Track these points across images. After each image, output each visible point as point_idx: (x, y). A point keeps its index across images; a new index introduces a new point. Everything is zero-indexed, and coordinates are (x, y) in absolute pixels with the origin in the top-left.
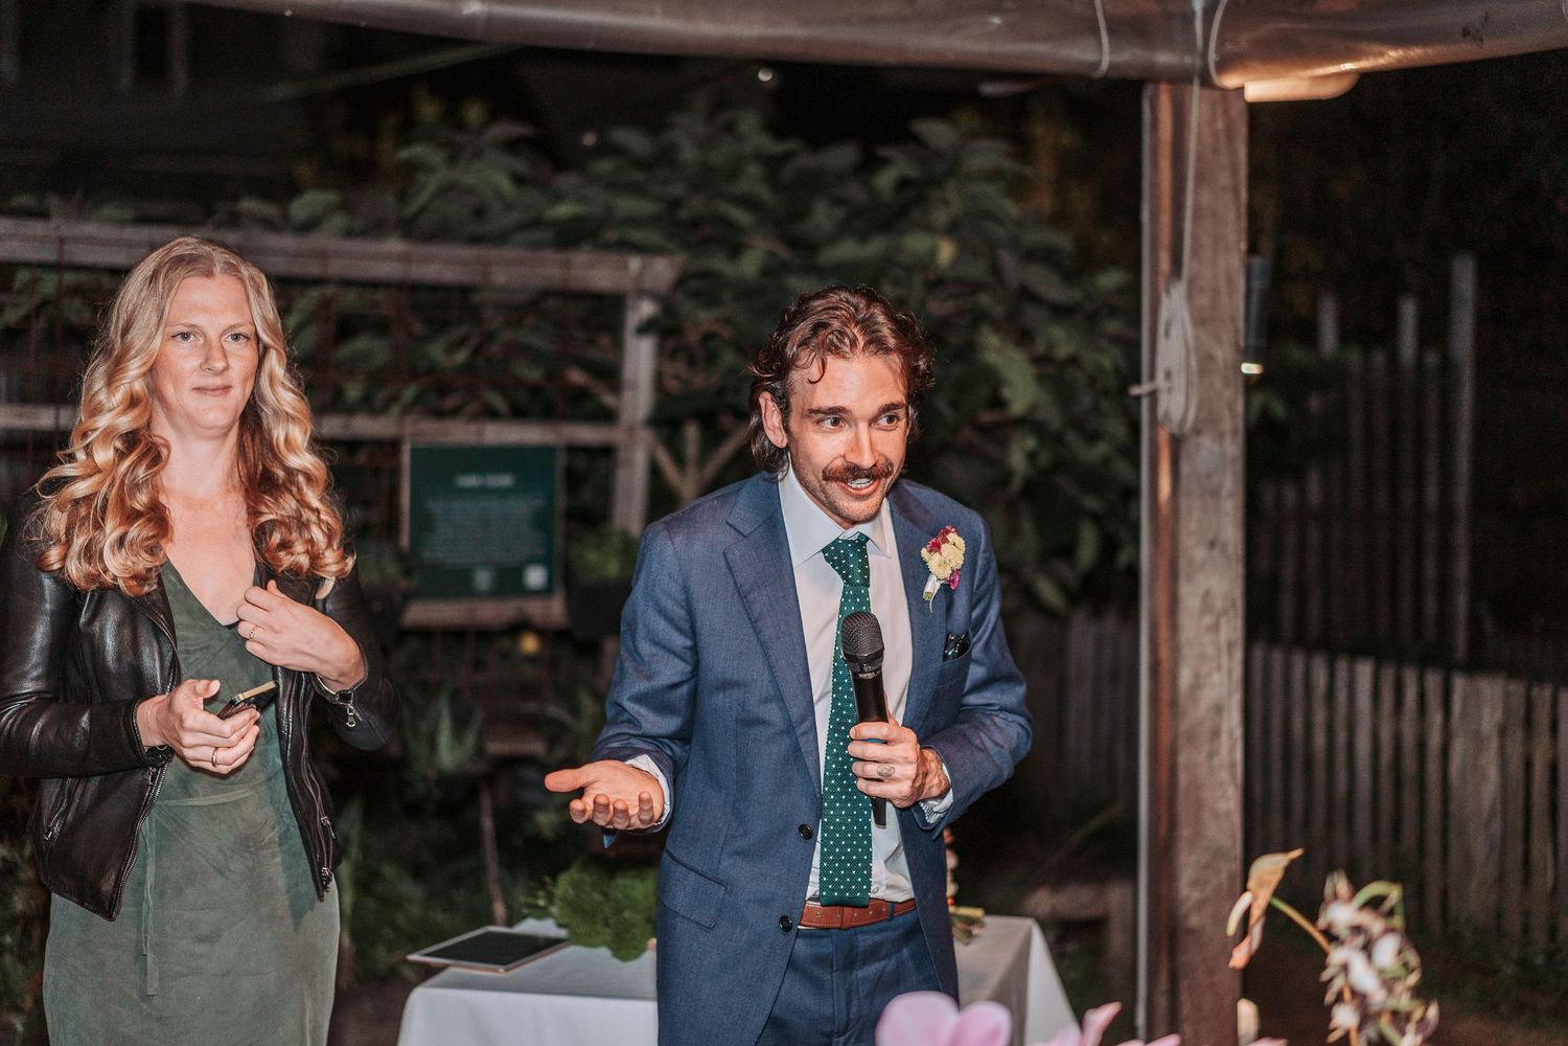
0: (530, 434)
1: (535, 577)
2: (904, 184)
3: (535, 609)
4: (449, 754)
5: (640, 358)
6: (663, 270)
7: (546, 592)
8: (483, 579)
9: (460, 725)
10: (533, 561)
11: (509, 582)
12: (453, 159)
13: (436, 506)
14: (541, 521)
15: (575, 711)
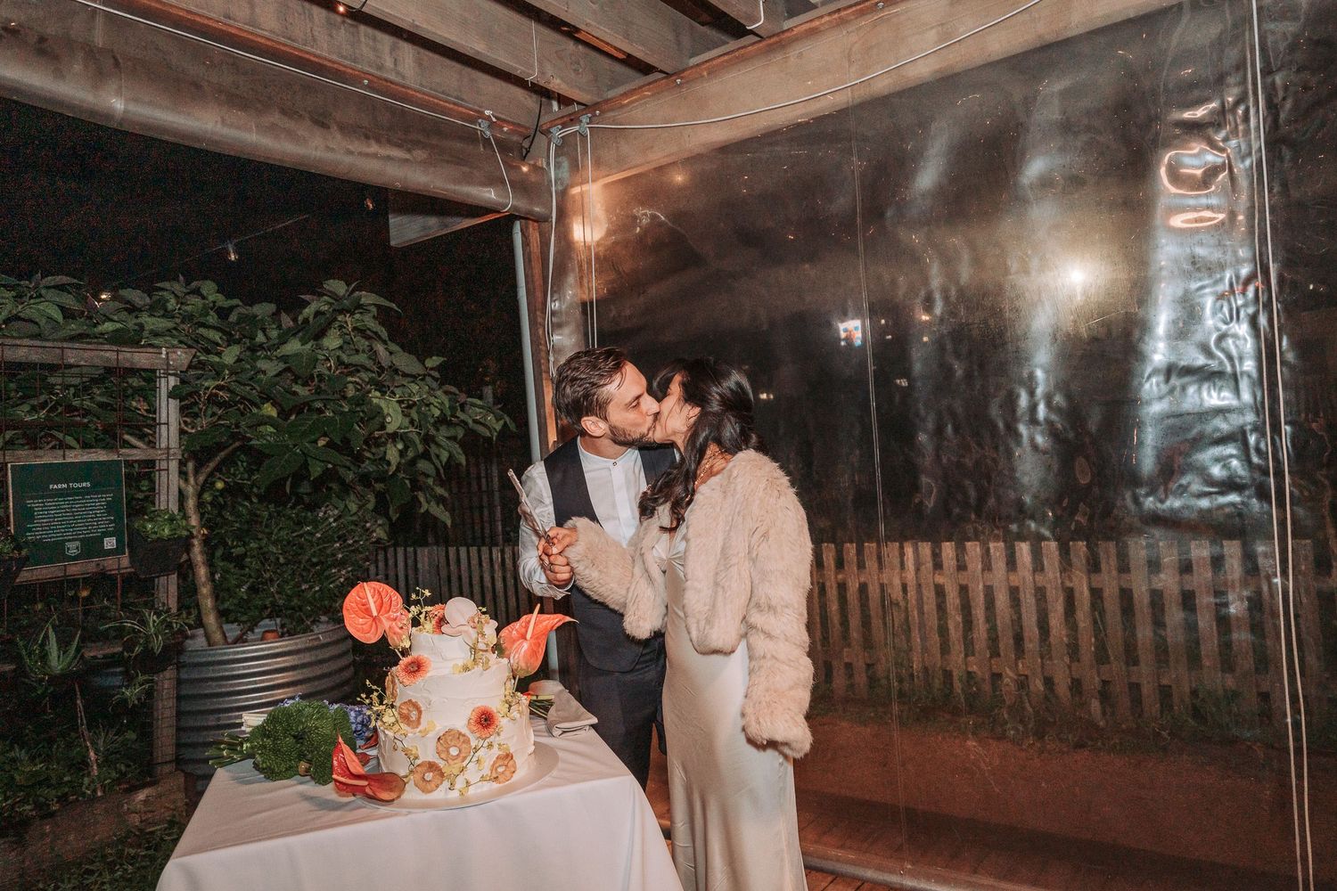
0: (101, 456)
1: (110, 543)
2: (318, 313)
3: (110, 563)
4: (57, 661)
5: (169, 411)
6: (181, 357)
7: (117, 551)
8: (73, 548)
9: (64, 644)
10: (106, 534)
11: (92, 547)
12: (19, 297)
13: (35, 504)
14: (111, 508)
15: (143, 622)
